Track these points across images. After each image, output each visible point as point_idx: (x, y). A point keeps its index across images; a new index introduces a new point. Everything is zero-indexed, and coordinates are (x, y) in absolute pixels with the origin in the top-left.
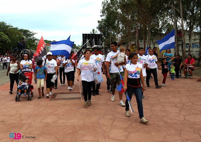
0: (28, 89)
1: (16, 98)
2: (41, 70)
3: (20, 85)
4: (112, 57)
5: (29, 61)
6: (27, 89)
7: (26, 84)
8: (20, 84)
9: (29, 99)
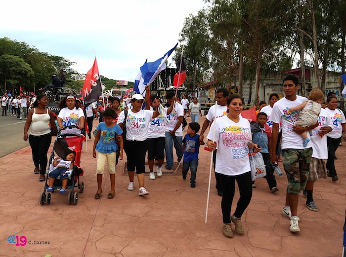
0: (70, 178)
1: (42, 197)
2: (108, 133)
3: (54, 166)
4: (285, 111)
5: (77, 109)
6: (68, 179)
7: (68, 163)
8: (55, 163)
9: (72, 202)
